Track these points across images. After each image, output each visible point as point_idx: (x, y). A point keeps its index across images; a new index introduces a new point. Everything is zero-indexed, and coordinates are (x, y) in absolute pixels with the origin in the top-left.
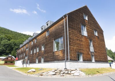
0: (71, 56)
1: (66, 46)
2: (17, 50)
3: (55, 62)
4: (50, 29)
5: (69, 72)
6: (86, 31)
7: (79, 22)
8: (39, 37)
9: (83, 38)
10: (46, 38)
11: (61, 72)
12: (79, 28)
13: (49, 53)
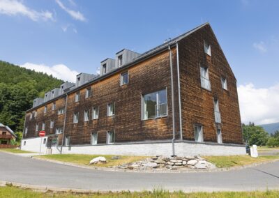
0: (185, 130)
1: (175, 110)
2: (24, 112)
3: (147, 141)
4: (132, 70)
5: (184, 163)
6: (208, 78)
7: (197, 60)
8: (100, 85)
9: (204, 94)
10: (120, 90)
11: (169, 163)
12: (196, 72)
13: (129, 122)
